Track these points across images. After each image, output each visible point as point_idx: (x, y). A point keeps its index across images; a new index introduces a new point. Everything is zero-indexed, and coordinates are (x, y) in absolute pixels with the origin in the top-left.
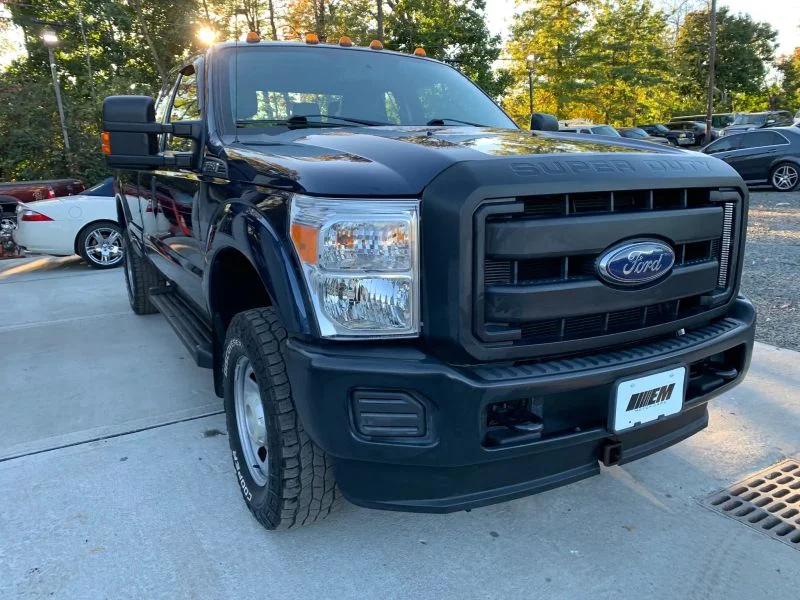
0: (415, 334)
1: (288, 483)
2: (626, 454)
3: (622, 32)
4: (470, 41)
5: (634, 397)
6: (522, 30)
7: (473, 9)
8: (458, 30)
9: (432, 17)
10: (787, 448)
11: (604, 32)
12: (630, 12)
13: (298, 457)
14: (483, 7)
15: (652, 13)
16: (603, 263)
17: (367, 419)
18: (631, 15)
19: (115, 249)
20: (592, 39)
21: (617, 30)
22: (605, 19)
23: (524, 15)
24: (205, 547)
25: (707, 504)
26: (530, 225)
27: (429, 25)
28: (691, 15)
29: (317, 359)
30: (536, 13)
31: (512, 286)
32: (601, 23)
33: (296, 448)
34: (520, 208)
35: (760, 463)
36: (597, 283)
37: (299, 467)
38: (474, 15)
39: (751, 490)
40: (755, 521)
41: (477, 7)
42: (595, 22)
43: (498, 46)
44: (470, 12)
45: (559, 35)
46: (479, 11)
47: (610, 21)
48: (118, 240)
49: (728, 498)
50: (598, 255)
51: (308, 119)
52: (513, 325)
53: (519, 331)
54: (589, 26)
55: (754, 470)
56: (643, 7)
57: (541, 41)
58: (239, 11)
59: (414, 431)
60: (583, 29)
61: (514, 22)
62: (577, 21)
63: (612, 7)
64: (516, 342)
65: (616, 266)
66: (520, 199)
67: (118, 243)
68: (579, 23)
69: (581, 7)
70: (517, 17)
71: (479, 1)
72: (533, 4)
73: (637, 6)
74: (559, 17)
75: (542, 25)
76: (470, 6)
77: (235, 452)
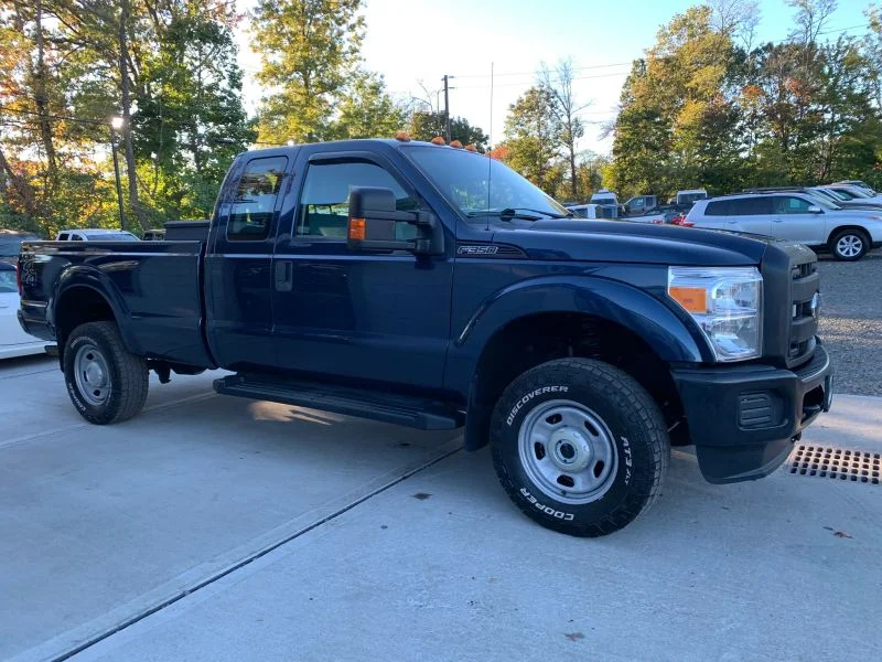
3: (368, 125)
4: (225, 120)
6: (273, 113)
7: (228, 88)
8: (213, 108)
9: (183, 91)
11: (353, 123)
12: (372, 107)
14: (239, 87)
15: (392, 111)
17: (745, 414)
18: (374, 110)
20: (342, 130)
21: (364, 124)
22: (351, 111)
23: (272, 99)
24: (567, 559)
30: (285, 98)
32: (347, 115)
38: (231, 94)
41: (232, 87)
42: (341, 113)
43: (255, 129)
44: (224, 91)
45: (310, 123)
46: (235, 91)
47: (356, 114)
54: (336, 118)
56: (384, 103)
57: (292, 126)
60: (330, 119)
61: (262, 105)
62: (326, 110)
63: (356, 100)
68: (328, 113)
69: (328, 97)
70: (265, 100)
71: (235, 81)
72: (280, 89)
73: (377, 102)
74: (308, 104)
75: (294, 110)
76: (224, 84)
77: (523, 490)
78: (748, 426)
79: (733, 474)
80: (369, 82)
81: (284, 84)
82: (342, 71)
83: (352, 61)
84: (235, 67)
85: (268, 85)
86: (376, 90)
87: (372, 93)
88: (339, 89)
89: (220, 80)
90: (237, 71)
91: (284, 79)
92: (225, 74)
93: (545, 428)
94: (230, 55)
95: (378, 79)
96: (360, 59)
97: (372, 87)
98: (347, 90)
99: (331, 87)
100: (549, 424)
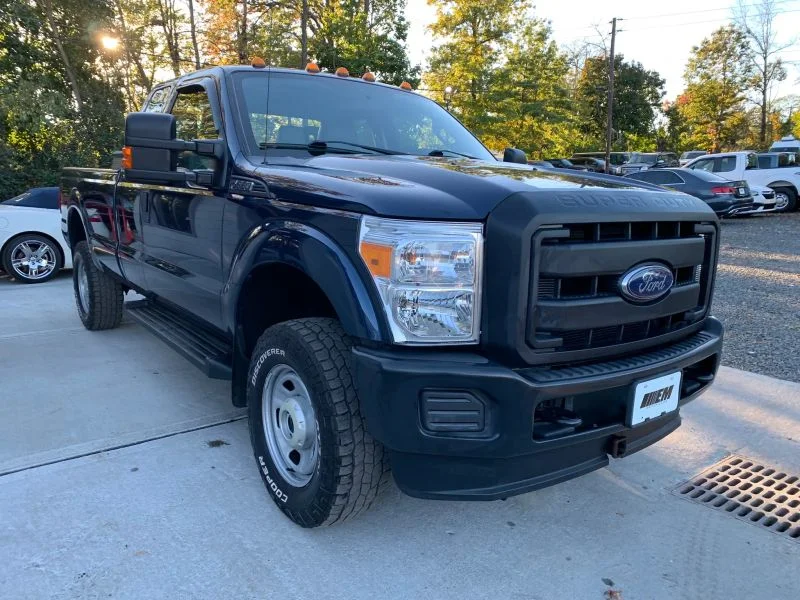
0: (475, 341)
1: (342, 479)
2: (629, 446)
3: (531, 71)
4: (391, 69)
5: (646, 396)
6: (439, 62)
7: (394, 39)
8: (380, 58)
9: (355, 43)
10: (730, 446)
11: (515, 70)
12: (538, 53)
13: (352, 455)
14: (404, 38)
15: (558, 55)
16: (625, 283)
17: (434, 416)
18: (539, 57)
19: (44, 263)
20: (504, 76)
21: (527, 69)
22: (516, 58)
23: (441, 48)
24: (248, 546)
25: (677, 492)
26: (574, 248)
27: (351, 52)
28: (590, 59)
29: (387, 363)
30: (452, 47)
31: (556, 300)
32: (512, 62)
33: (352, 446)
34: (566, 233)
35: (711, 459)
36: (619, 299)
37: (353, 465)
38: (396, 45)
39: (710, 481)
40: (719, 505)
41: (398, 38)
42: (506, 60)
43: (418, 77)
44: (391, 42)
45: (473, 70)
46: (400, 42)
47: (520, 60)
48: (47, 253)
49: (693, 488)
50: (620, 276)
51: (329, 145)
52: (555, 333)
53: (561, 339)
54: (501, 63)
55: (708, 464)
56: (550, 50)
57: (457, 74)
58: (155, 22)
59: (474, 426)
60: (495, 66)
61: (431, 55)
62: (491, 58)
63: (522, 47)
64: (557, 349)
65: (634, 285)
66: (566, 226)
67: (47, 256)
68: (492, 60)
69: (494, 45)
70: (435, 50)
71: (401, 32)
72: (450, 39)
73: (544, 48)
74: (474, 53)
75: (458, 59)
76: (391, 36)
77: (261, 458)
78: (439, 432)
79: (443, 490)
80: (537, 29)
81: (452, 34)
82: (511, 19)
83: (522, 8)
84: (402, 19)
85: (438, 34)
86: (542, 37)
87: (539, 40)
88: (504, 36)
89: (388, 32)
90: (403, 23)
91: (453, 29)
92: (393, 26)
93: (284, 393)
94: (399, 8)
95: (546, 24)
96: (530, 6)
97: (540, 34)
98: (513, 37)
99: (497, 35)
100: (286, 390)
